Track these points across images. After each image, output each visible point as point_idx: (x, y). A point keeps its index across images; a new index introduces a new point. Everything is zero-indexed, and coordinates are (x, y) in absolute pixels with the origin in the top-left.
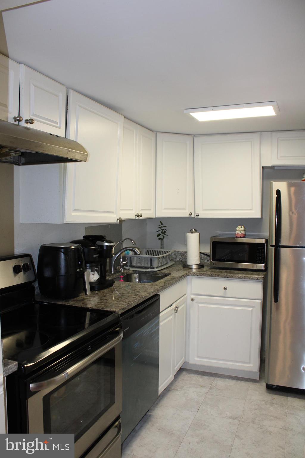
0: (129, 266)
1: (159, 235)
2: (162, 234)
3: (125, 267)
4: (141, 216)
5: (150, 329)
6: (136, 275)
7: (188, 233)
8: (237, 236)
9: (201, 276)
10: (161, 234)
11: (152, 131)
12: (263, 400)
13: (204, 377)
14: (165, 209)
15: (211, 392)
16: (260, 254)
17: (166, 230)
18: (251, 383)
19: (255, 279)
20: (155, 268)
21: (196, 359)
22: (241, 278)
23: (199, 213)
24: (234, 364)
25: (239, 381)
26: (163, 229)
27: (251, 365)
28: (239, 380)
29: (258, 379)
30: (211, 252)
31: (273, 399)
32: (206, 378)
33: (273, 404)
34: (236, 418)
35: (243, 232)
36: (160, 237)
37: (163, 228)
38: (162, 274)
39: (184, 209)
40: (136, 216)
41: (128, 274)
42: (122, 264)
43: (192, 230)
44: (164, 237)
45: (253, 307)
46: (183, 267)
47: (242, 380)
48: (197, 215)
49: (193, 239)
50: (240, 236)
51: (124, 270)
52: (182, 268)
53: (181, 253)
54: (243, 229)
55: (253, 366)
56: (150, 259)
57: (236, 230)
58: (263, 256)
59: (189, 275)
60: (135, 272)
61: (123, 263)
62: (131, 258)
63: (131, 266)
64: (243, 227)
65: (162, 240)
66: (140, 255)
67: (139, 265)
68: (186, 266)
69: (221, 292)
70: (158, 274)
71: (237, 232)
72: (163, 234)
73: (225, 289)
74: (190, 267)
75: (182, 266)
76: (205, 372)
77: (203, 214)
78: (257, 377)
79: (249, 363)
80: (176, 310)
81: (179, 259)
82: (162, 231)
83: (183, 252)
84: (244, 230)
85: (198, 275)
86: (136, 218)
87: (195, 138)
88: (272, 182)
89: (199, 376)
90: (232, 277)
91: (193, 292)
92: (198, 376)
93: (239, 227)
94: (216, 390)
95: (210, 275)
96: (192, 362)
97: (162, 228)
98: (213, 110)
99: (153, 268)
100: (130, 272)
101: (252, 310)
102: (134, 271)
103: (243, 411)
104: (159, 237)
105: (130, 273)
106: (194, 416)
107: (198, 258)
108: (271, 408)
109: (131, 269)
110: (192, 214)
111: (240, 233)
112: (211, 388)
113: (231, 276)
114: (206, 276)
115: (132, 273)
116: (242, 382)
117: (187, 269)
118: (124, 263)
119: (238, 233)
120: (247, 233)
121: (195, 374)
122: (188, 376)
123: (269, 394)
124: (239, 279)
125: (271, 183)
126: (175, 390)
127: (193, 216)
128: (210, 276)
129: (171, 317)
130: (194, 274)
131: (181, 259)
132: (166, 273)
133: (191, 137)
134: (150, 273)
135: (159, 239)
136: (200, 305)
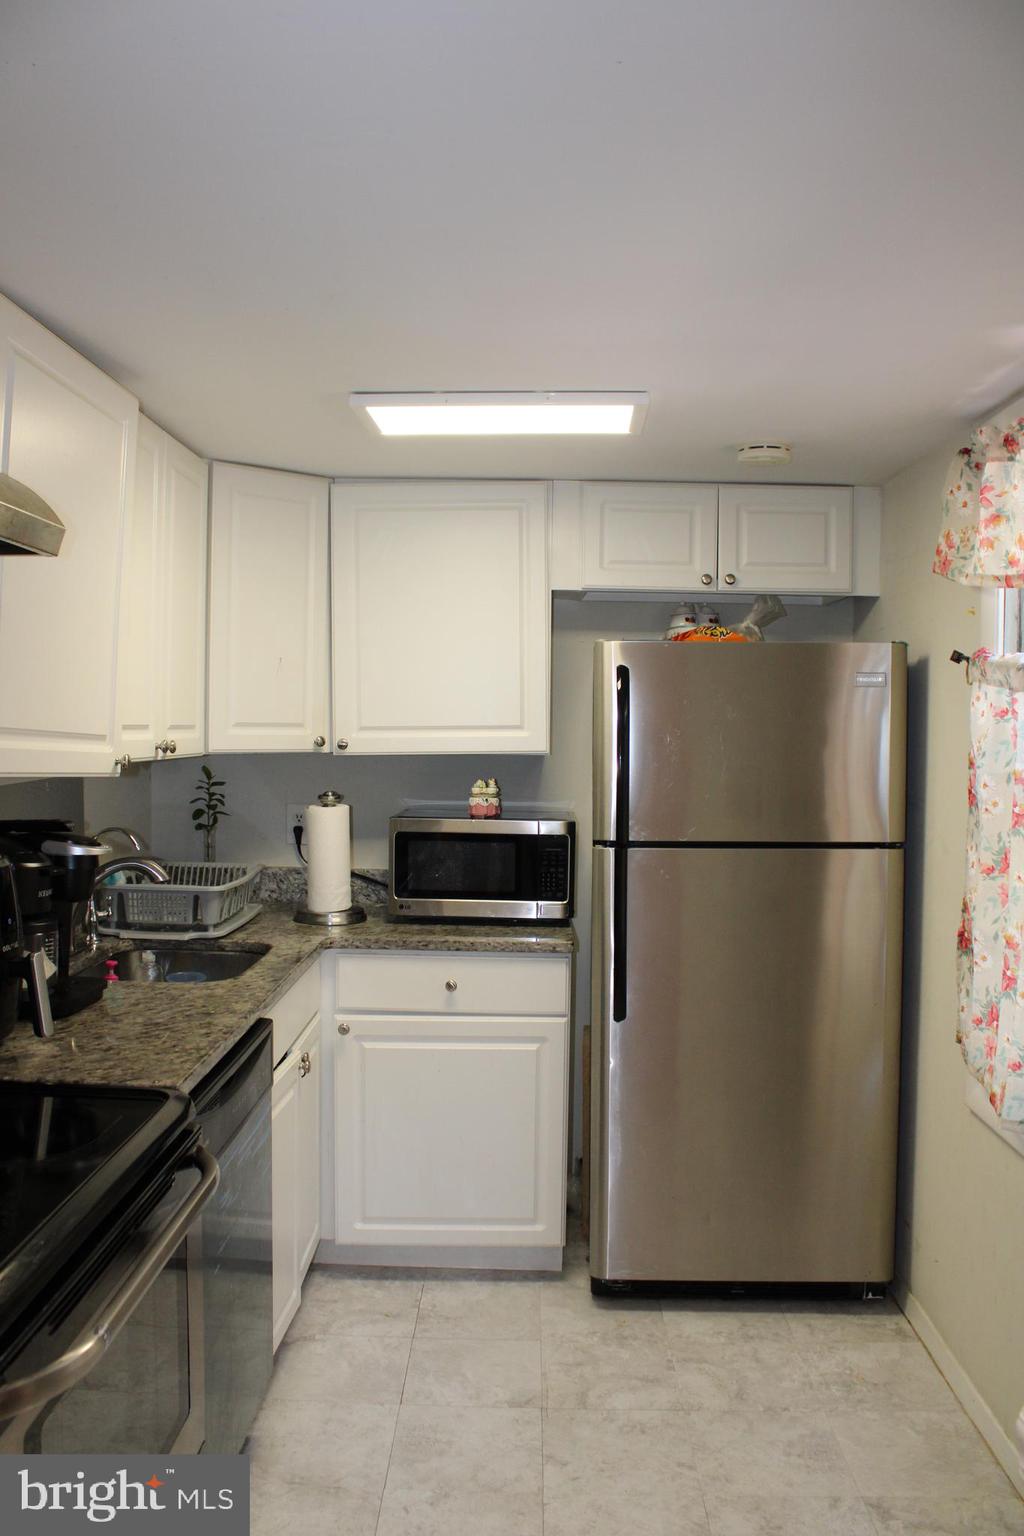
0: (113, 925)
1: (198, 814)
2: (208, 813)
3: (102, 929)
4: (173, 751)
5: (254, 1141)
6: (149, 956)
7: (311, 807)
8: (474, 812)
9: (369, 947)
10: (207, 810)
11: (199, 454)
12: (595, 1333)
13: (387, 1283)
14: (238, 725)
15: (425, 1330)
16: (552, 870)
17: (223, 796)
18: (541, 1283)
19: (545, 951)
20: (211, 929)
21: (359, 1226)
22: (503, 950)
23: (347, 739)
24: (484, 1228)
25: (503, 1284)
26: (214, 794)
27: (539, 1228)
28: (502, 1280)
29: (560, 1269)
30: (391, 866)
31: (622, 1326)
32: (395, 1286)
33: (626, 1338)
34: (528, 1402)
35: (494, 801)
36: (204, 820)
37: (213, 789)
38: (239, 949)
39: (300, 725)
40: (157, 748)
41: (118, 954)
42: (94, 919)
43: (326, 795)
44: (215, 820)
45: (541, 1040)
46: (296, 920)
47: (510, 1279)
48: (340, 747)
49: (330, 825)
50: (483, 812)
51: (100, 941)
52: (292, 925)
53: (275, 875)
54: (492, 789)
55: (547, 1229)
56: (192, 897)
57: (471, 795)
58: (561, 876)
59: (329, 948)
60: (142, 945)
61: (97, 915)
62: (121, 896)
63: (124, 924)
64: (492, 783)
65: (208, 831)
66: (166, 887)
67: (148, 919)
68: (307, 919)
69: (438, 999)
70: (223, 950)
71: (473, 801)
72: (212, 812)
73: (449, 987)
74: (321, 920)
75: (292, 918)
76: (386, 1267)
77: (362, 743)
78: (556, 1265)
79: (533, 1221)
80: (303, 1068)
81: (269, 893)
82: (211, 800)
83: (280, 869)
84: (498, 795)
85: (357, 947)
86: (157, 753)
87: (336, 490)
88: (601, 640)
89: (372, 1284)
90: (472, 948)
91: (343, 1003)
92: (366, 1282)
93: (480, 782)
94: (439, 1323)
95: (401, 943)
96: (344, 1238)
97: (208, 789)
98: (446, 403)
99: (205, 929)
100: (123, 946)
101: (538, 1051)
102: (137, 942)
103: (544, 1374)
104: (198, 821)
105: (123, 949)
106: (395, 1418)
107: (346, 889)
108: (625, 1354)
109: (124, 934)
110: (324, 743)
111: (485, 804)
112: (420, 1318)
113: (469, 944)
114: (385, 948)
115: (128, 949)
116: (513, 1284)
117: (314, 926)
118: (101, 914)
119: (478, 806)
120: (505, 804)
121: (356, 1278)
122: (334, 1286)
123: (603, 1312)
124: (497, 954)
125: (596, 643)
126: (305, 1339)
127: (326, 749)
128: (398, 946)
129: (291, 1093)
130: (346, 944)
131: (274, 896)
132: (253, 945)
133: (323, 485)
134: (194, 946)
135: (199, 827)
136: (368, 1045)
